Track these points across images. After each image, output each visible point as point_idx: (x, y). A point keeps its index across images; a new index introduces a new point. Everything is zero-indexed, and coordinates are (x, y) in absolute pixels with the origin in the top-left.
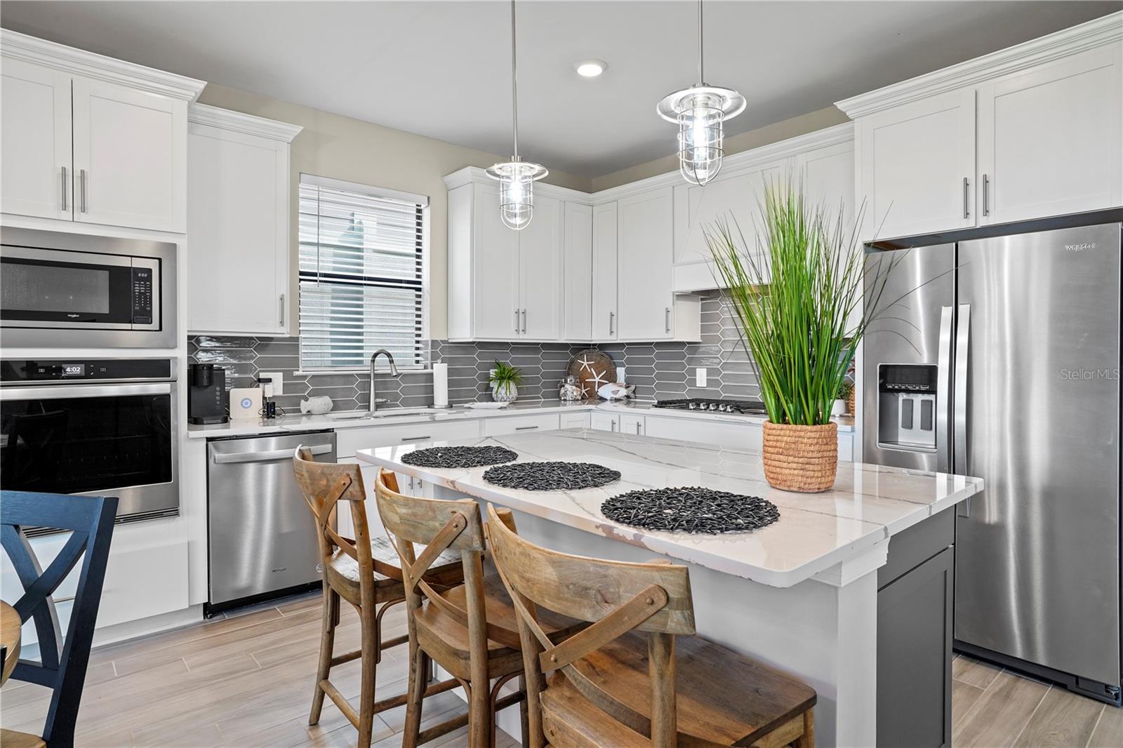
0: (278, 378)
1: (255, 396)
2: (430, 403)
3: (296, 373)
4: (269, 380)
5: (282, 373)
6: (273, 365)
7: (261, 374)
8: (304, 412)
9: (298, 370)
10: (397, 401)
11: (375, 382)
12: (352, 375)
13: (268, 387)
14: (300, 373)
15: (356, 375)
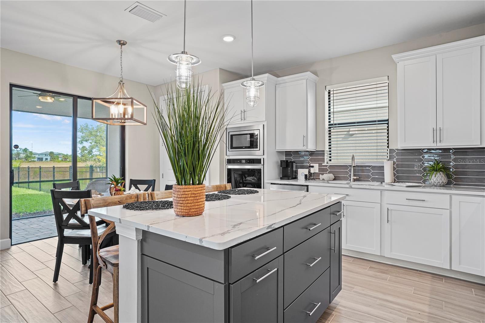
0: (316, 166)
1: (306, 171)
2: (382, 181)
3: (323, 164)
4: (313, 167)
5: (318, 164)
6: (315, 161)
7: (311, 164)
8: (321, 179)
9: (324, 163)
10: (369, 179)
11: (354, 169)
12: (347, 166)
13: (311, 169)
14: (325, 164)
15: (349, 166)
